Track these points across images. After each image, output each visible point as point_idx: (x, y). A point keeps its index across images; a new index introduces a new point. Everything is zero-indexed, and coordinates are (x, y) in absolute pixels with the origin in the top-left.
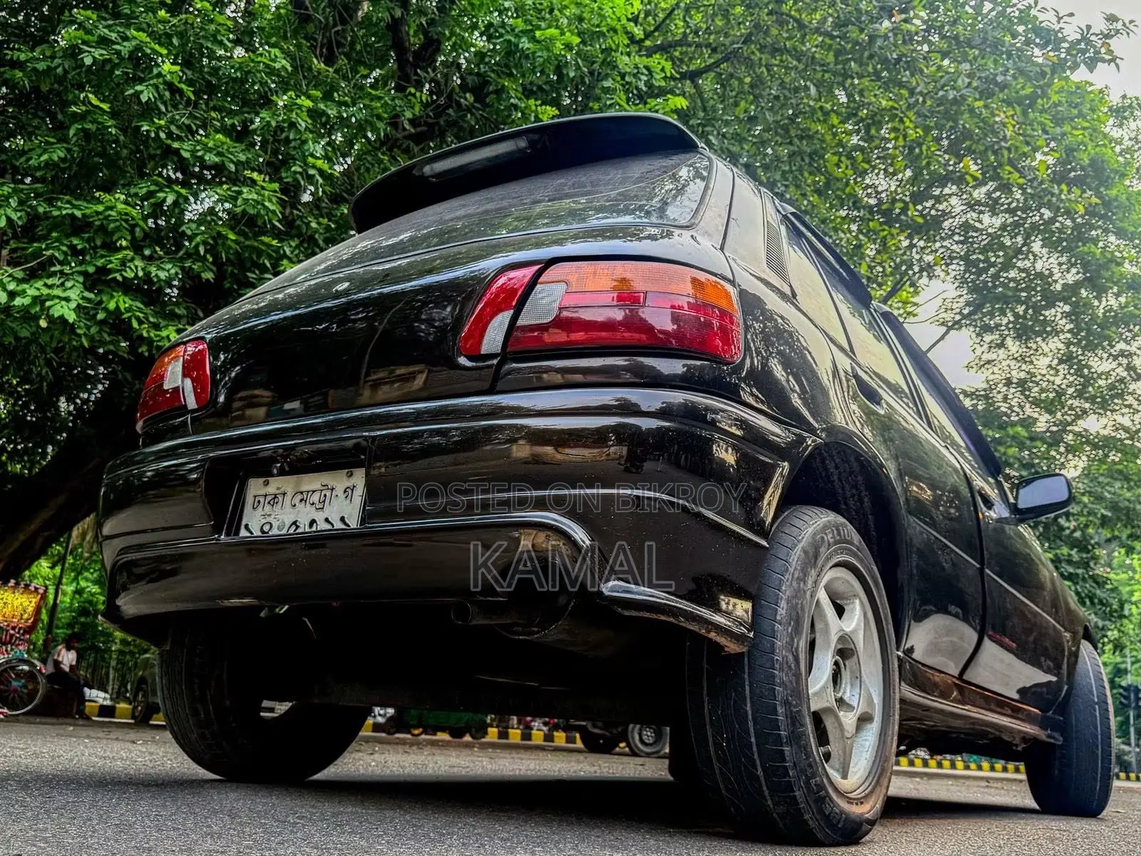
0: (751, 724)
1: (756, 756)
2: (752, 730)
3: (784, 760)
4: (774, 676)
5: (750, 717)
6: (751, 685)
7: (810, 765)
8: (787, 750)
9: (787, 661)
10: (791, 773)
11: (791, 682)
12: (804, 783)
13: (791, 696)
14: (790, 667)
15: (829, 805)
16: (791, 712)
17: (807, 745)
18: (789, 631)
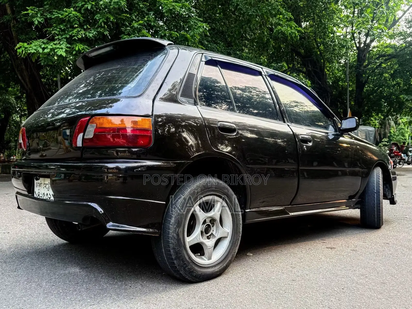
0: (164, 254)
1: (167, 263)
2: (165, 256)
3: (175, 264)
4: (169, 241)
5: (164, 252)
7: (185, 264)
8: (175, 262)
9: (174, 236)
10: (178, 267)
11: (175, 242)
12: (183, 269)
13: (175, 246)
14: (175, 238)
15: (195, 273)
16: (176, 251)
17: (183, 259)
18: (175, 227)
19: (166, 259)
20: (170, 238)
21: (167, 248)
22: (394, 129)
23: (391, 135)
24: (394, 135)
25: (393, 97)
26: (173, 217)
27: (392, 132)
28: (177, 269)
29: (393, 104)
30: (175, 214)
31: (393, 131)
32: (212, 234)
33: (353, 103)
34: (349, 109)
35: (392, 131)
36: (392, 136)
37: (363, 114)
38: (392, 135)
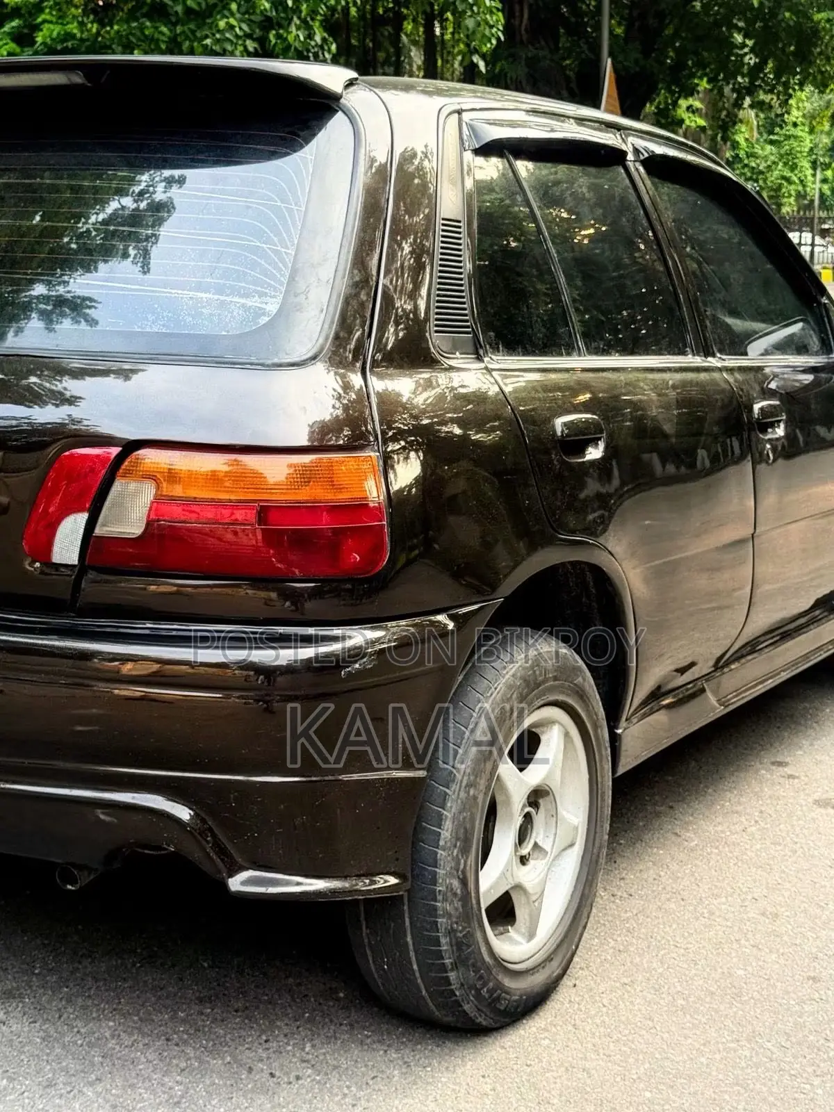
0: (412, 954)
1: (419, 981)
2: (414, 959)
3: (450, 984)
4: (435, 909)
5: (411, 947)
6: (411, 918)
7: (481, 977)
8: (452, 975)
9: (452, 889)
10: (458, 993)
11: (456, 909)
12: (473, 996)
13: (457, 923)
14: (455, 894)
15: (505, 999)
16: (457, 938)
17: (476, 962)
18: (455, 854)
19: (415, 967)
20: (440, 897)
21: (427, 930)
22: (752, 129)
23: (737, 155)
24: (749, 155)
25: (787, 15)
26: (446, 816)
27: (743, 143)
28: (454, 998)
29: (776, 38)
30: (451, 807)
31: (747, 140)
32: (536, 845)
33: (619, 31)
34: (609, 61)
35: (740, 138)
36: (741, 160)
37: (660, 86)
38: (742, 154)
